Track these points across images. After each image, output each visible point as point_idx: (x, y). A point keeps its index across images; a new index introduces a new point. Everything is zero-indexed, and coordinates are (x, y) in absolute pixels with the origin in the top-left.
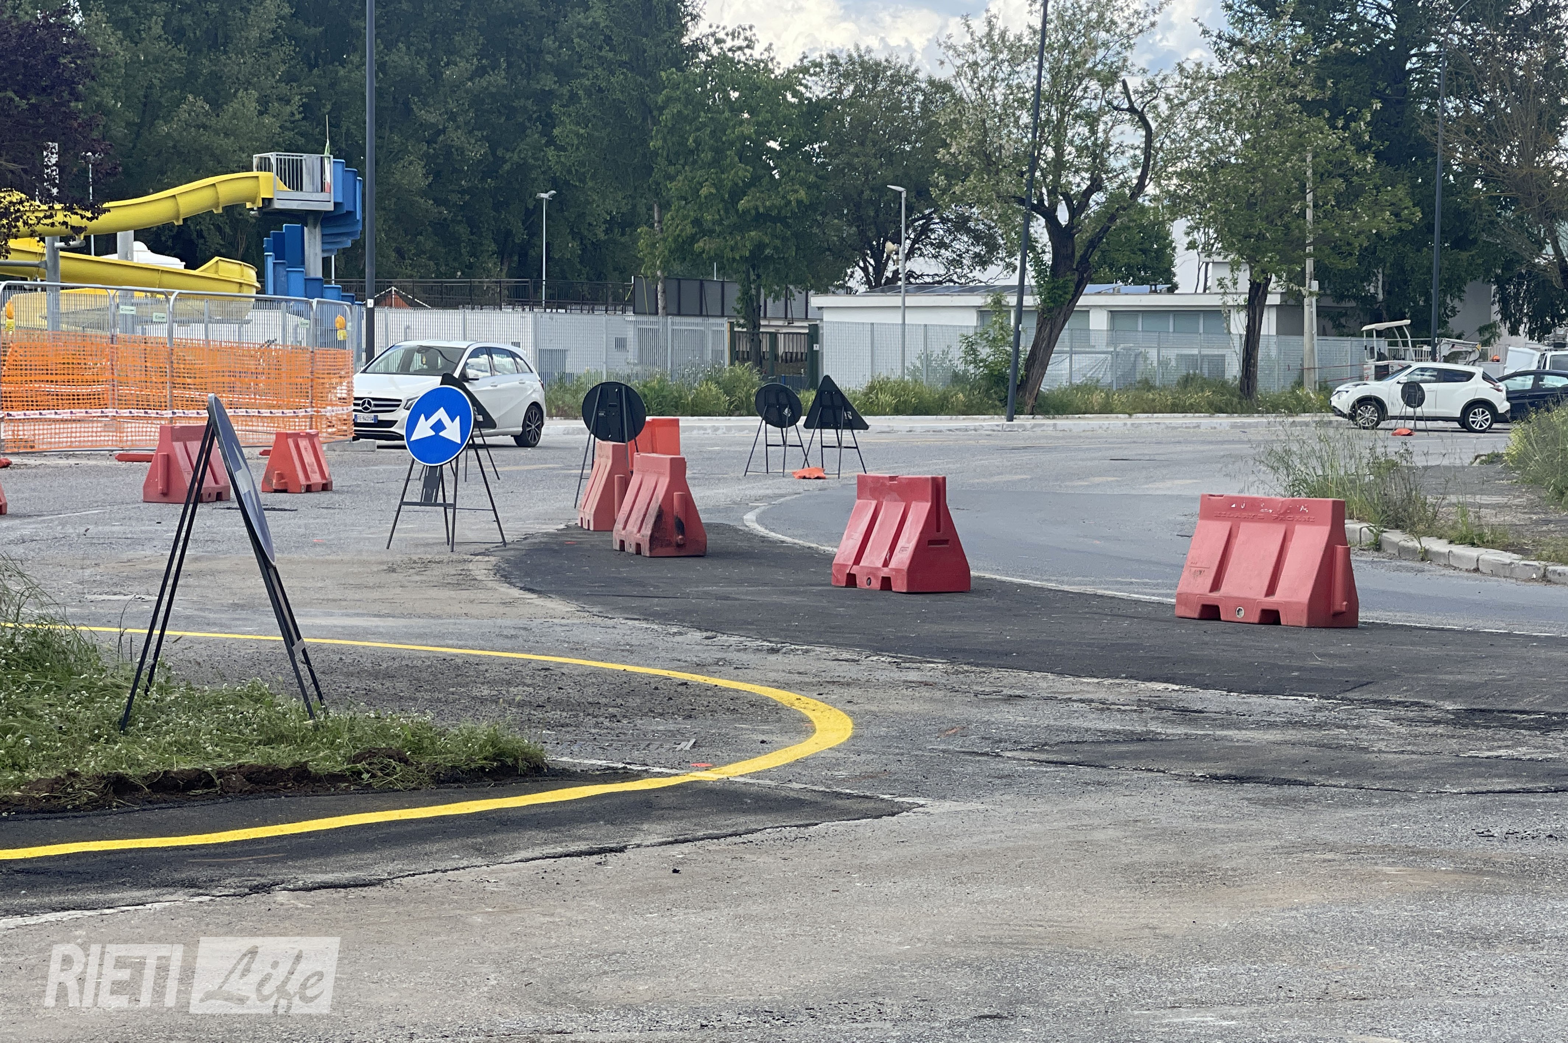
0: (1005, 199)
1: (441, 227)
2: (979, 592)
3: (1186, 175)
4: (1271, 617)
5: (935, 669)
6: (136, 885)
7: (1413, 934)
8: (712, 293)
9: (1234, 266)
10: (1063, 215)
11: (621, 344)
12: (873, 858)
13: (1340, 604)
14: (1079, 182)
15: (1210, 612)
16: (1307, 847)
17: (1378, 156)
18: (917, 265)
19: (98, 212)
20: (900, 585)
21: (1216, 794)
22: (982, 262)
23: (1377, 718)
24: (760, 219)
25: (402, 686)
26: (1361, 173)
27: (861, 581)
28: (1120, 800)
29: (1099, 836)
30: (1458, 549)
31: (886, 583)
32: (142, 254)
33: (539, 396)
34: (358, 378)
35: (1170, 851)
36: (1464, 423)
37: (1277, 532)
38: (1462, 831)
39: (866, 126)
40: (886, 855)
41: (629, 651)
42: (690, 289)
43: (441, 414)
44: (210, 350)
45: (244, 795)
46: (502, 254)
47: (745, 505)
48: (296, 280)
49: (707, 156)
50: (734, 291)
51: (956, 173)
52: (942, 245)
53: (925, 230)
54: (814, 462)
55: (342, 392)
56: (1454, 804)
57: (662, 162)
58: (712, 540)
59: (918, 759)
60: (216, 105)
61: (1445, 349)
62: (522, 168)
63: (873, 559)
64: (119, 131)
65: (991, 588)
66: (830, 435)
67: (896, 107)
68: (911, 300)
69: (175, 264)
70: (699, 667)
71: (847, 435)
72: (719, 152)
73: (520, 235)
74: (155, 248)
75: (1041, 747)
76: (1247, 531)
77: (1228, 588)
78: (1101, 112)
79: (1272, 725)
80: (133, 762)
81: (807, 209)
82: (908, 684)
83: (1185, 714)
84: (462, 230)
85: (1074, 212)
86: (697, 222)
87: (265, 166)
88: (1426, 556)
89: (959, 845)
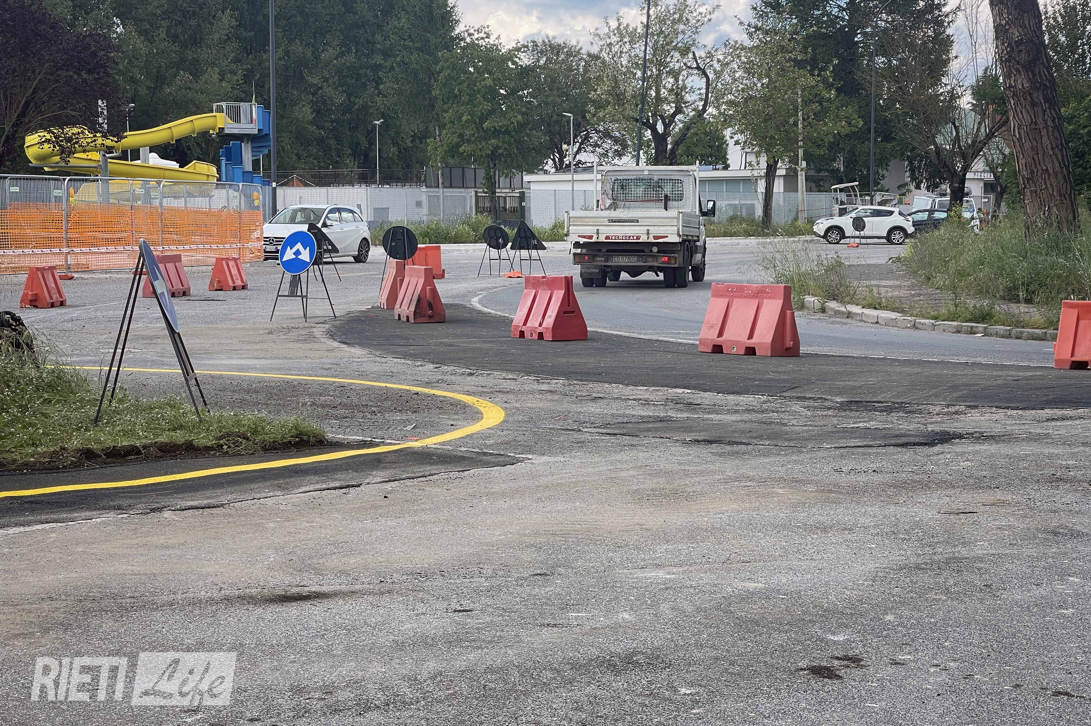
0: (628, 119)
1: (320, 141)
2: (592, 340)
3: (731, 103)
4: (751, 351)
5: (558, 383)
6: (89, 509)
7: (784, 527)
8: (469, 174)
9: (758, 154)
10: (660, 128)
11: (419, 204)
12: (497, 489)
13: (790, 344)
14: (669, 109)
15: (718, 349)
16: (737, 479)
17: (838, 90)
18: (582, 157)
19: (120, 138)
20: (548, 336)
21: (695, 450)
22: (619, 154)
23: (796, 407)
24: (496, 133)
25: (261, 397)
26: (829, 100)
27: (527, 335)
28: (641, 455)
29: (623, 474)
30: (866, 311)
31: (541, 336)
32: (154, 159)
33: (367, 234)
34: (266, 225)
35: (661, 482)
36: (889, 239)
37: (754, 304)
38: (826, 469)
39: (554, 80)
40: (504, 486)
41: (390, 376)
42: (457, 172)
43: (299, 246)
44: (185, 212)
45: (158, 458)
46: (354, 155)
47: (474, 293)
48: (238, 173)
49: (465, 98)
50: (481, 173)
51: (600, 105)
52: (596, 145)
53: (587, 137)
54: (517, 269)
55: (256, 234)
56: (825, 454)
57: (440, 103)
58: (448, 313)
59: (535, 434)
60: (196, 75)
61: (878, 198)
62: (365, 107)
63: (534, 322)
64: (143, 91)
65: (599, 337)
66: (524, 253)
67: (570, 69)
68: (577, 177)
69: (174, 165)
70: (428, 384)
71: (534, 253)
72: (472, 96)
73: (364, 144)
74: (162, 157)
75: (606, 426)
76: (737, 303)
77: (726, 336)
78: (681, 70)
79: (736, 412)
80: (98, 442)
81: (522, 126)
82: (541, 392)
83: (691, 406)
84: (333, 142)
85: (666, 126)
86: (461, 136)
87: (220, 110)
88: (849, 315)
89: (543, 481)
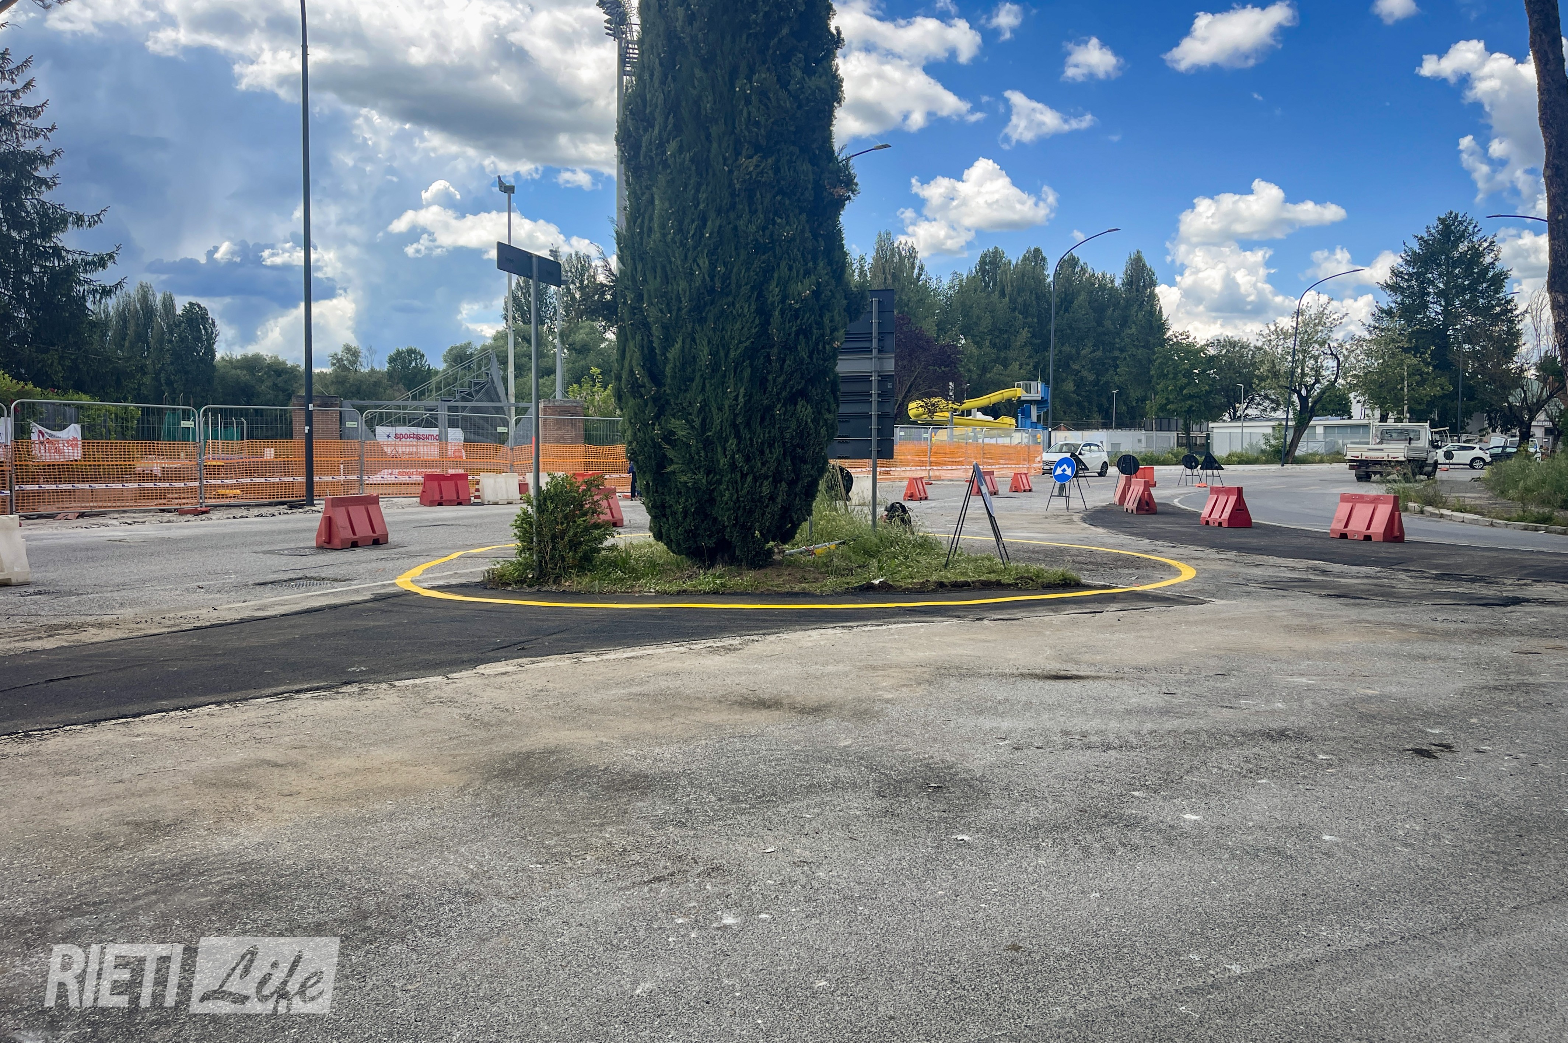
0: (1281, 387)
1: (1079, 404)
2: (1256, 528)
3: (1354, 376)
4: (1368, 538)
5: (1232, 554)
8: (1173, 422)
9: (1373, 409)
10: (1304, 392)
11: (1140, 441)
12: (1191, 619)
13: (1397, 533)
14: (1310, 380)
15: (1344, 536)
17: (1434, 366)
18: (1249, 411)
19: (962, 404)
20: (1226, 524)
22: (1274, 410)
24: (1190, 397)
25: (1042, 556)
26: (1428, 373)
27: (1211, 523)
30: (1455, 513)
31: (1220, 524)
32: (980, 416)
33: (1106, 459)
34: (1044, 454)
36: (1470, 466)
37: (1371, 506)
38: (1425, 618)
39: (1231, 364)
40: (1196, 618)
41: (1122, 546)
42: (1165, 422)
43: (1065, 466)
44: (997, 446)
46: (1099, 412)
47: (1175, 496)
48: (1028, 423)
49: (1171, 376)
50: (1181, 422)
51: (1262, 379)
52: (1259, 404)
53: (1253, 399)
54: (1204, 481)
55: (1038, 459)
57: (1155, 379)
58: (1159, 508)
59: (1217, 585)
60: (1005, 367)
61: (1463, 438)
62: (1107, 383)
63: (1216, 515)
64: (975, 376)
65: (1261, 526)
66: (1209, 472)
67: (1242, 356)
68: (1245, 424)
69: (991, 419)
70: (1146, 552)
71: (1216, 472)
72: (1176, 375)
73: (1106, 405)
74: (985, 414)
75: (1266, 582)
76: (1359, 506)
77: (1351, 527)
78: (1319, 355)
81: (1208, 393)
82: (1220, 559)
83: (1326, 572)
84: (1086, 404)
85: (1308, 391)
86: (1167, 399)
87: (1019, 386)
88: (1442, 516)
89: (1224, 616)
